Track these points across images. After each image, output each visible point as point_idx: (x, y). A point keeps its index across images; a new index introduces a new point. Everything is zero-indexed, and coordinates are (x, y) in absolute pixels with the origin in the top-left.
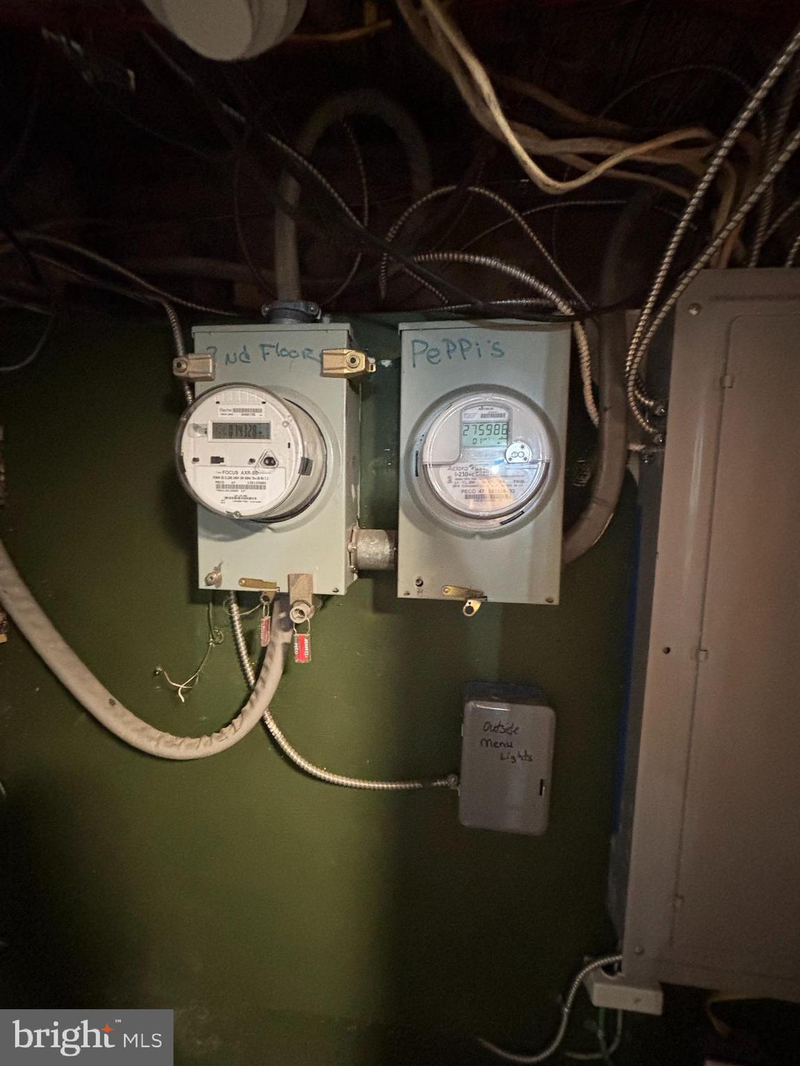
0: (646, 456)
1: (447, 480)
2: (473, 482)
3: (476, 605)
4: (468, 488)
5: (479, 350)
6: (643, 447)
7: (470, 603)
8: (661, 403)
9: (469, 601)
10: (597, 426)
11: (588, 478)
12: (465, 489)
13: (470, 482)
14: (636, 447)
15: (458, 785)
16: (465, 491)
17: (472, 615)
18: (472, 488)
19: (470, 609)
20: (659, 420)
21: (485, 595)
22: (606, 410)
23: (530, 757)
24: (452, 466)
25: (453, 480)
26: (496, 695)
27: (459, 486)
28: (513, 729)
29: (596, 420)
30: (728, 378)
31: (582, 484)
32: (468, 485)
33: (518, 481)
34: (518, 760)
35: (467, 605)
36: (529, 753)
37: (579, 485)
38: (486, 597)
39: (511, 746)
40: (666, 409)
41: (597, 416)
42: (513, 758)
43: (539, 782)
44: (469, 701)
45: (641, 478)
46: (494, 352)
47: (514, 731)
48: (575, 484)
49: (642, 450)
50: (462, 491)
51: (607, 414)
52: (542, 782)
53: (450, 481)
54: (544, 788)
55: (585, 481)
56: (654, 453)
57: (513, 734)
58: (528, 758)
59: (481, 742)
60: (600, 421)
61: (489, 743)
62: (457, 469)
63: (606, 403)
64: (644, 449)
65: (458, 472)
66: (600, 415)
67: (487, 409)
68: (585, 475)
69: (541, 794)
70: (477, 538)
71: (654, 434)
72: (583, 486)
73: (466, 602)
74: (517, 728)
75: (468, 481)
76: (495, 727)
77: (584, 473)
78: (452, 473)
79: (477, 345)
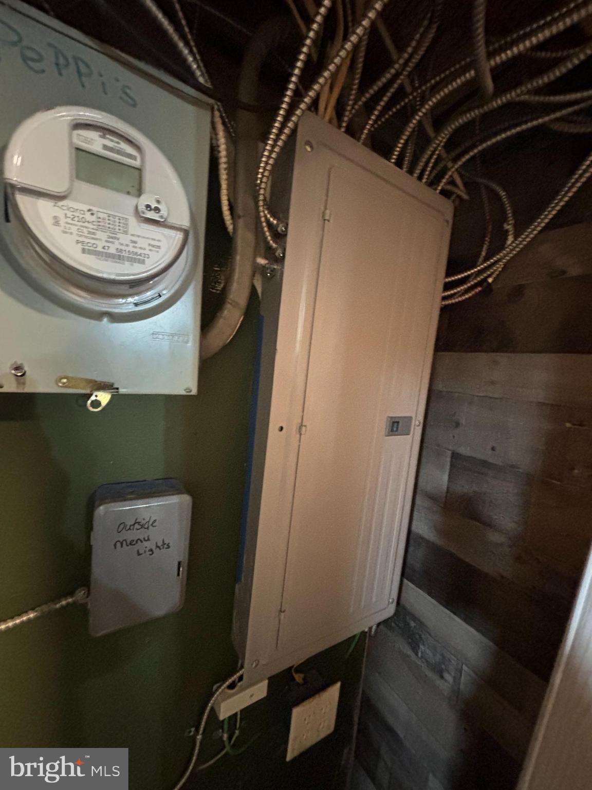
0: (269, 271)
1: (52, 221)
2: (94, 234)
3: (104, 398)
4: (87, 240)
5: (103, 84)
6: (266, 262)
7: (96, 396)
8: (282, 222)
9: (95, 393)
10: (231, 234)
11: (222, 285)
12: (81, 239)
13: (90, 233)
14: (262, 261)
15: (87, 597)
16: (83, 242)
17: (99, 409)
18: (93, 241)
19: (96, 404)
20: (280, 237)
21: (115, 386)
22: (239, 217)
23: (168, 545)
24: (61, 203)
25: (62, 223)
26: (132, 493)
27: (71, 233)
28: (151, 523)
29: (230, 228)
30: (328, 212)
31: (217, 290)
32: (86, 235)
33: (153, 246)
34: (156, 551)
35: (93, 398)
36: (166, 542)
37: (214, 291)
38: (117, 389)
39: (148, 540)
40: (286, 228)
41: (231, 224)
42: (151, 550)
43: (176, 564)
44: (100, 505)
45: (262, 293)
46: (124, 96)
47: (152, 525)
48: (211, 290)
49: (266, 264)
50: (78, 242)
51: (241, 223)
52: (179, 563)
53: (56, 222)
54: (181, 569)
55: (220, 287)
56: (274, 269)
57: (151, 527)
58: (166, 546)
59: (115, 545)
60: (235, 229)
61: (124, 543)
62: (68, 209)
63: (239, 211)
64: (268, 264)
65: (69, 214)
66: (234, 224)
67: (112, 141)
68: (220, 283)
69: (178, 575)
70: (105, 320)
71: (277, 249)
72: (218, 292)
73: (91, 395)
74: (155, 521)
75: (85, 230)
76: (130, 526)
77: (219, 281)
78: (60, 213)
79: (101, 76)
